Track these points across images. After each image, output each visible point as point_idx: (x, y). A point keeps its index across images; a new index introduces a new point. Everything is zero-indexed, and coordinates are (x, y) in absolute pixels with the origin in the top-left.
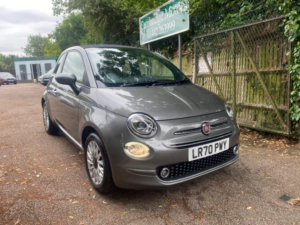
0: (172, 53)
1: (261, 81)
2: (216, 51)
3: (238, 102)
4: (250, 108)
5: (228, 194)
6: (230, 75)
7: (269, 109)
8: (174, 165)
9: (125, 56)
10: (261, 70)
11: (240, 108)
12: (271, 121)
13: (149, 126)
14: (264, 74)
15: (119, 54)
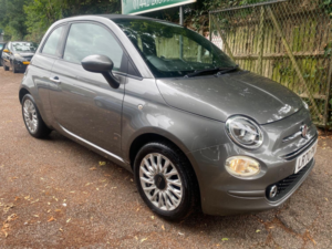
2: (231, 30)
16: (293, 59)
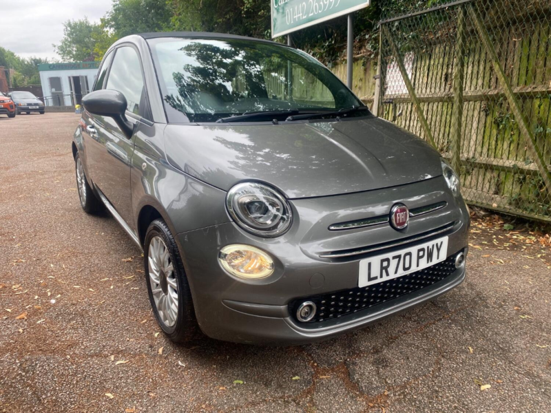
0: (333, 54)
1: (516, 112)
2: (423, 49)
3: (464, 156)
4: (488, 167)
5: (441, 353)
6: (449, 99)
7: (529, 172)
8: (327, 296)
9: (239, 58)
10: (516, 90)
11: (467, 168)
12: (532, 196)
13: (273, 210)
14: (523, 98)
15: (225, 54)
16: (511, 99)
